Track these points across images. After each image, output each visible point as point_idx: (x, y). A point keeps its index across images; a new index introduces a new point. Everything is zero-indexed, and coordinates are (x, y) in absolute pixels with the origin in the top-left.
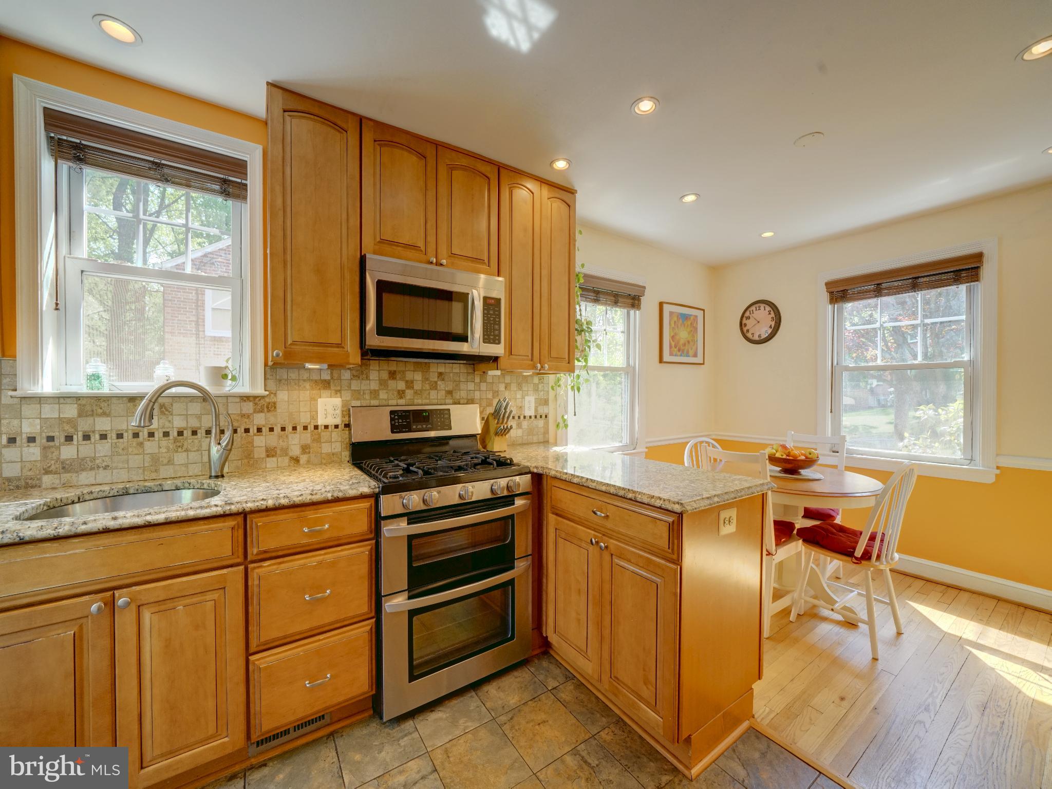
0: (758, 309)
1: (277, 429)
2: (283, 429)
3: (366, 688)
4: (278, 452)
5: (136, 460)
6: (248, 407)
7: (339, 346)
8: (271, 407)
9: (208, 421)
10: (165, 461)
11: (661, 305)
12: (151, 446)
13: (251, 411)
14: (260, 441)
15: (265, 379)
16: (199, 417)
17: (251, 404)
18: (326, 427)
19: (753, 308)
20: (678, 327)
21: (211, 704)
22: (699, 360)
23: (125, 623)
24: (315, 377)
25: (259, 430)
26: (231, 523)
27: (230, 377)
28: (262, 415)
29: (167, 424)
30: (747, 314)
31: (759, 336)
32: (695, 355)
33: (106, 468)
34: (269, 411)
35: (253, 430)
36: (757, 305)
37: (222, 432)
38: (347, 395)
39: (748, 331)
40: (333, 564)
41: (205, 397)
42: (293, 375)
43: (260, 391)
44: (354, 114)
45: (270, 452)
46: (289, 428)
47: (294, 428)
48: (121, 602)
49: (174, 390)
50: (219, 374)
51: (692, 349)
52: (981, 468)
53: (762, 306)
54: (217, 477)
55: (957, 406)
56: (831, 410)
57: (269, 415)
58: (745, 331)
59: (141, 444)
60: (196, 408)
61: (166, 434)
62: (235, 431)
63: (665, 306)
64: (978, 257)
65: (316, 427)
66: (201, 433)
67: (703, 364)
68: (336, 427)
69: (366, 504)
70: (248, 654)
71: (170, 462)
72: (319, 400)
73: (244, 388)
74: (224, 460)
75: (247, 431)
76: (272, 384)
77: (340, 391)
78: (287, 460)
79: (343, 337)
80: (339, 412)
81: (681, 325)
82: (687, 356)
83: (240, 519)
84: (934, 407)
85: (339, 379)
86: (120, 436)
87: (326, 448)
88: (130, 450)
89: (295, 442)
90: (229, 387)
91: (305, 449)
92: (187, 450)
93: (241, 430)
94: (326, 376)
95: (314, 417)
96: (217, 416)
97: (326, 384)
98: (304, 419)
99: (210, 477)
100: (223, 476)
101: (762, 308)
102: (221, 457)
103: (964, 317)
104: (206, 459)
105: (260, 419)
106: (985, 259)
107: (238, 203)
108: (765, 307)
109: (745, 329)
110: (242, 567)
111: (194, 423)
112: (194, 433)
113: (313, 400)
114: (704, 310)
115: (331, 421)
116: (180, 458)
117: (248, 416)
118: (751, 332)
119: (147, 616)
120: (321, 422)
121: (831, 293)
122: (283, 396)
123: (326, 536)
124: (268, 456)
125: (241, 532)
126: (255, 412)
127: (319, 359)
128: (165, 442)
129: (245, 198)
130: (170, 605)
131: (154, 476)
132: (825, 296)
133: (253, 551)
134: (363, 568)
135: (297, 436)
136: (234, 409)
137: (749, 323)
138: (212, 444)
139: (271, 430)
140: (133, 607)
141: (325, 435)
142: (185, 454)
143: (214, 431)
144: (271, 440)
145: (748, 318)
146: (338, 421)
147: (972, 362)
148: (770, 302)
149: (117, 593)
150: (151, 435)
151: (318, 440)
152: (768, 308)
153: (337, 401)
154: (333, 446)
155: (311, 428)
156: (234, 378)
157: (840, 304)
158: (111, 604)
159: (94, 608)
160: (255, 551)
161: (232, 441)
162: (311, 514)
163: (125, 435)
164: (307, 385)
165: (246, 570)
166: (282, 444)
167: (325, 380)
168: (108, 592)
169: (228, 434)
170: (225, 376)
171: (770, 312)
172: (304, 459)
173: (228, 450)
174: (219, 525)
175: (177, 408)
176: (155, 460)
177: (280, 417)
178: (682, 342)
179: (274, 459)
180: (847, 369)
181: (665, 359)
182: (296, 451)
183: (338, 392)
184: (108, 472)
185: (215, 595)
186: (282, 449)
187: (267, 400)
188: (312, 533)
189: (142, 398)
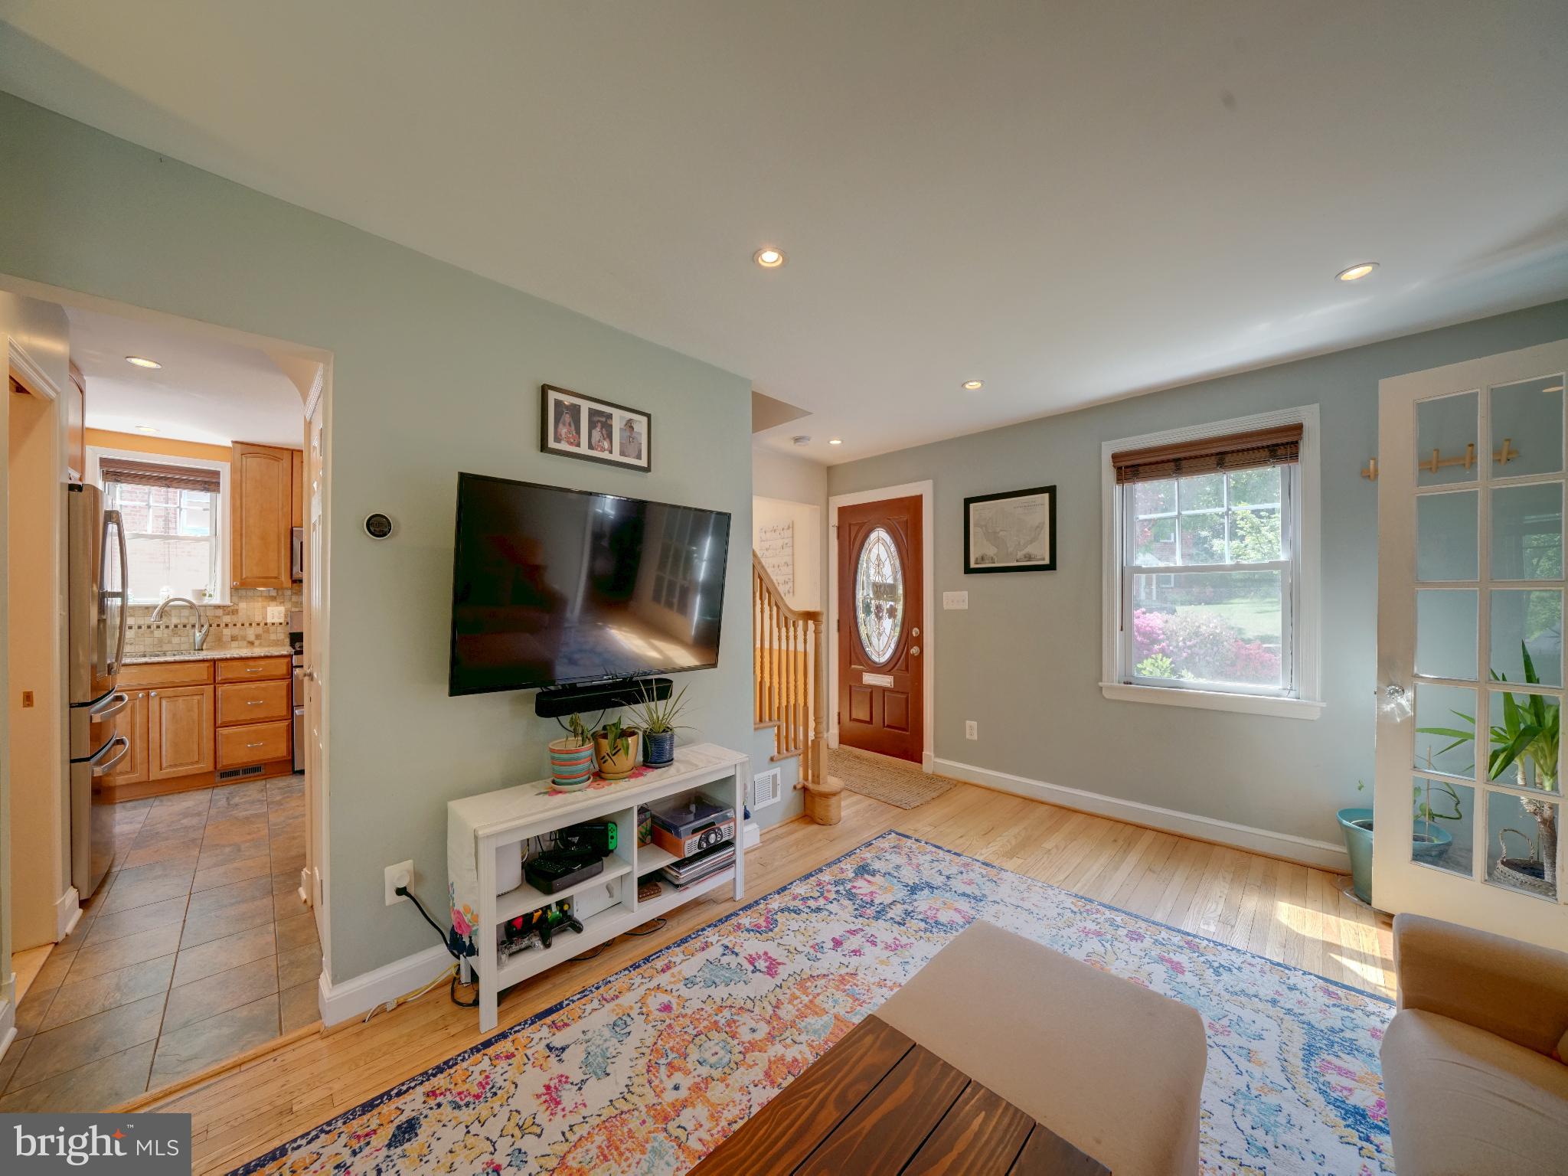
1: (239, 625)
2: (243, 625)
3: (285, 754)
4: (239, 639)
5: (148, 641)
6: (220, 612)
7: (275, 578)
8: (235, 612)
9: (193, 620)
10: (166, 641)
12: (157, 634)
13: (221, 614)
14: (227, 632)
15: (231, 596)
16: (188, 618)
17: (221, 610)
18: (273, 624)
21: (196, 747)
23: (154, 704)
24: (264, 594)
25: (227, 625)
26: (207, 664)
27: (208, 595)
28: (229, 616)
29: (168, 622)
33: (131, 644)
34: (233, 614)
35: (223, 625)
37: (202, 626)
38: (289, 605)
40: (264, 689)
41: (192, 606)
42: (250, 593)
43: (228, 602)
44: (287, 449)
45: (234, 638)
46: (247, 625)
47: (251, 624)
48: (153, 694)
49: (172, 603)
50: (202, 594)
54: (199, 650)
57: (233, 616)
59: (152, 632)
60: (186, 613)
61: (167, 627)
62: (211, 626)
65: (266, 624)
66: (189, 627)
68: (281, 624)
69: (286, 660)
70: (215, 727)
71: (170, 642)
72: (268, 608)
73: (217, 600)
74: (203, 642)
75: (218, 625)
76: (235, 599)
77: (283, 602)
78: (245, 643)
79: (279, 573)
80: (282, 615)
83: (212, 663)
85: (283, 594)
86: (140, 627)
87: (273, 637)
88: (146, 635)
89: (251, 634)
90: (207, 601)
91: (258, 637)
92: (180, 636)
93: (214, 626)
94: (273, 593)
95: (265, 617)
96: (200, 616)
97: (273, 599)
98: (258, 618)
99: (195, 650)
100: (202, 649)
102: (201, 640)
104: (192, 641)
105: (227, 619)
107: (214, 494)
110: (212, 686)
111: (185, 621)
112: (185, 626)
113: (264, 608)
115: (277, 620)
116: (176, 640)
117: (219, 617)
119: (164, 703)
120: (269, 621)
122: (243, 605)
123: (260, 674)
124: (232, 640)
125: (213, 669)
126: (224, 615)
127: (264, 585)
128: (166, 631)
129: (219, 491)
130: (176, 699)
131: (159, 649)
133: (219, 678)
134: (284, 693)
135: (253, 629)
136: (210, 613)
138: (196, 631)
139: (235, 625)
140: (158, 698)
141: (272, 629)
142: (178, 638)
143: (197, 626)
144: (236, 631)
146: (282, 621)
149: (150, 691)
150: (158, 627)
151: (267, 631)
153: (282, 609)
154: (278, 635)
155: (262, 624)
156: (210, 596)
158: (148, 695)
159: (140, 695)
160: (220, 679)
161: (208, 631)
162: (251, 663)
163: (143, 627)
164: (260, 599)
165: (215, 687)
166: (241, 633)
167: (273, 596)
168: (147, 690)
169: (206, 627)
170: (205, 595)
172: (257, 643)
173: (207, 635)
174: (201, 665)
175: (173, 613)
176: (161, 641)
177: (242, 617)
179: (237, 642)
182: (252, 638)
183: (282, 603)
184: (133, 646)
185: (198, 697)
186: (242, 637)
187: (232, 608)
188: (251, 672)
189: (155, 607)
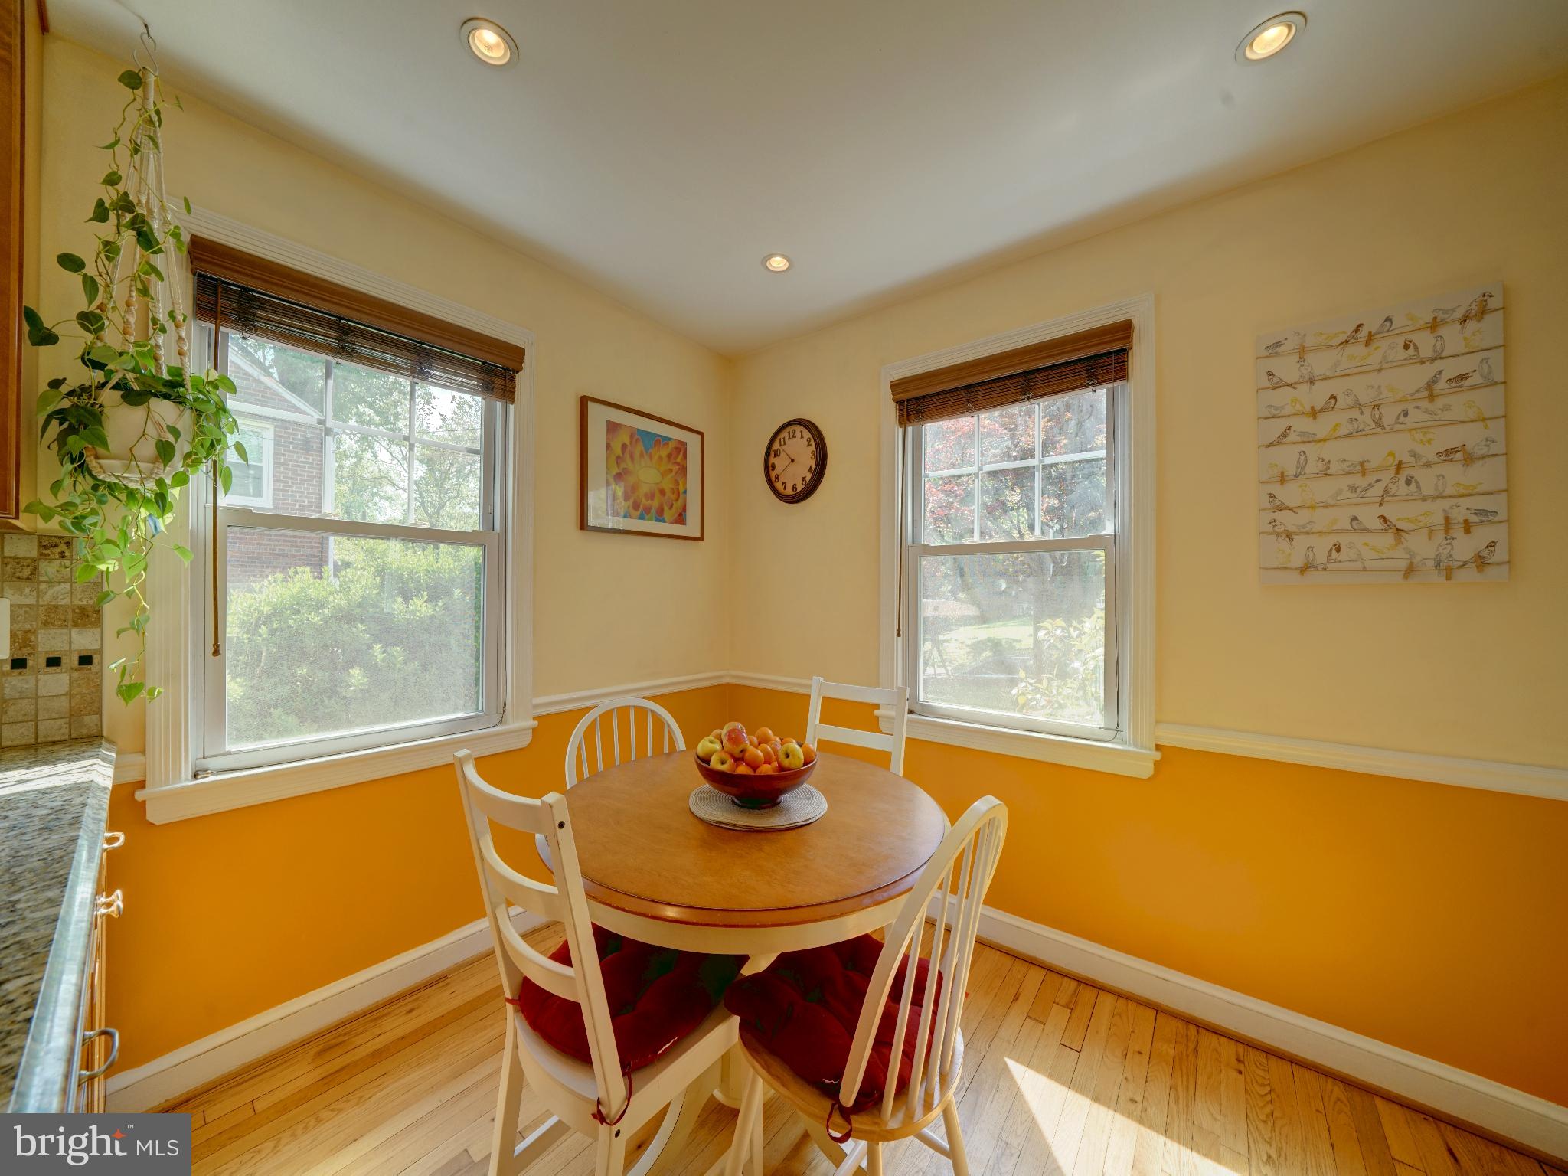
0: (791, 435)
11: (584, 401)
19: (784, 434)
20: (632, 457)
22: (691, 528)
30: (776, 446)
31: (794, 487)
32: (681, 519)
36: (790, 429)
39: (777, 477)
51: (671, 507)
52: (1131, 748)
53: (798, 428)
55: (1093, 624)
56: (899, 630)
58: (773, 478)
63: (591, 405)
64: (1124, 330)
67: (701, 539)
81: (642, 455)
82: (658, 520)
84: (1063, 624)
101: (798, 434)
103: (1103, 453)
106: (1135, 336)
108: (801, 432)
109: (773, 474)
114: (702, 434)
118: (781, 481)
121: (900, 403)
132: (891, 411)
137: (779, 463)
145: (777, 454)
147: (1117, 538)
148: (813, 424)
152: (807, 434)
157: (917, 425)
171: (809, 440)
178: (644, 489)
180: (928, 550)
181: (592, 521)
